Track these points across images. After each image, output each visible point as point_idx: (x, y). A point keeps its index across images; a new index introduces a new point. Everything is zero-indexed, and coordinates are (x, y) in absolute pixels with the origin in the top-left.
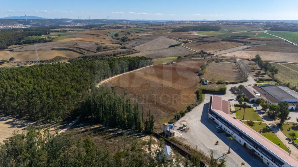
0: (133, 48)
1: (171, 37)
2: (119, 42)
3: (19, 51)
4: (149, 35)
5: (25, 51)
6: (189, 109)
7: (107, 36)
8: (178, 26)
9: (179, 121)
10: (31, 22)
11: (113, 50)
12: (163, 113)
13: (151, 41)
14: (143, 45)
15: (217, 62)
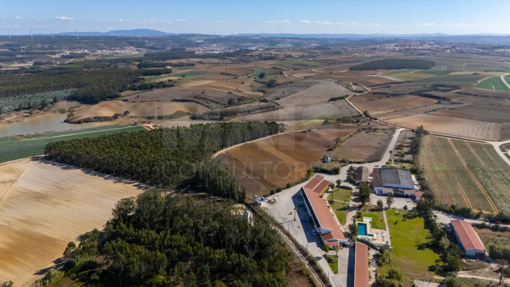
0: (277, 101)
1: (342, 81)
2: (262, 88)
3: (134, 102)
4: (311, 77)
5: (141, 101)
6: (288, 186)
7: (249, 77)
8: (369, 55)
9: (273, 196)
10: (146, 43)
11: (248, 105)
12: (264, 187)
13: (308, 89)
14: (292, 95)
15: (367, 132)
